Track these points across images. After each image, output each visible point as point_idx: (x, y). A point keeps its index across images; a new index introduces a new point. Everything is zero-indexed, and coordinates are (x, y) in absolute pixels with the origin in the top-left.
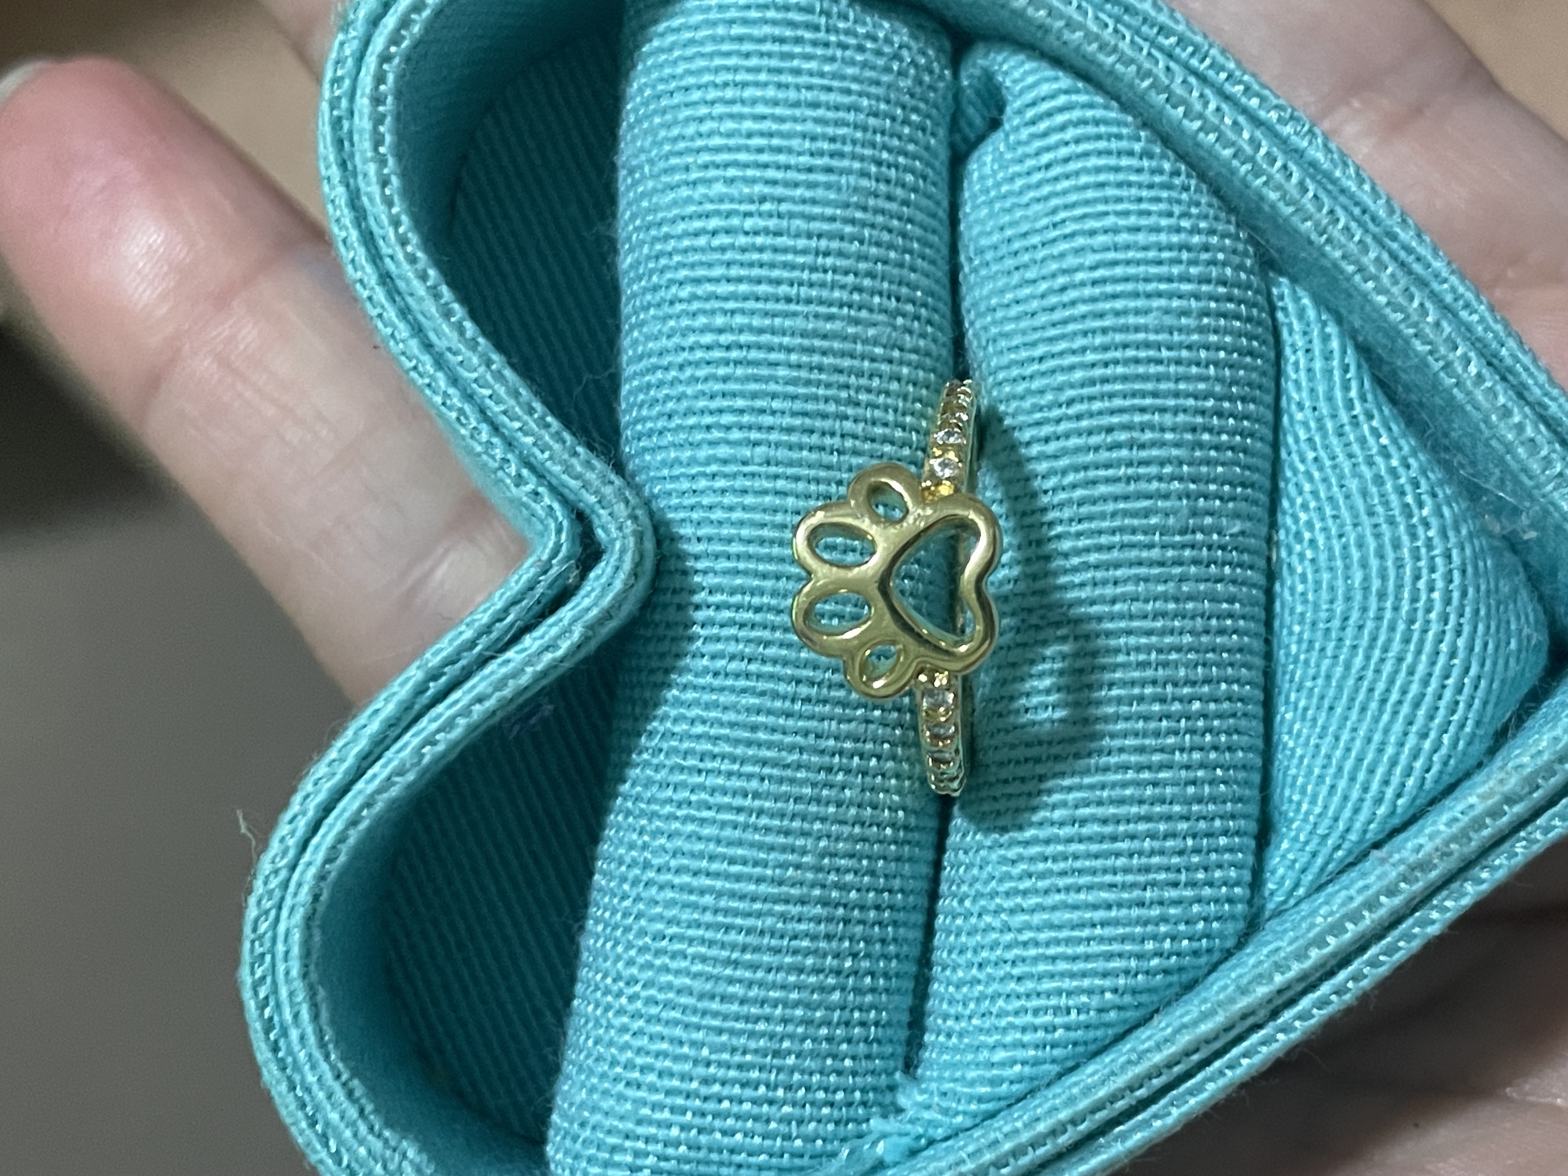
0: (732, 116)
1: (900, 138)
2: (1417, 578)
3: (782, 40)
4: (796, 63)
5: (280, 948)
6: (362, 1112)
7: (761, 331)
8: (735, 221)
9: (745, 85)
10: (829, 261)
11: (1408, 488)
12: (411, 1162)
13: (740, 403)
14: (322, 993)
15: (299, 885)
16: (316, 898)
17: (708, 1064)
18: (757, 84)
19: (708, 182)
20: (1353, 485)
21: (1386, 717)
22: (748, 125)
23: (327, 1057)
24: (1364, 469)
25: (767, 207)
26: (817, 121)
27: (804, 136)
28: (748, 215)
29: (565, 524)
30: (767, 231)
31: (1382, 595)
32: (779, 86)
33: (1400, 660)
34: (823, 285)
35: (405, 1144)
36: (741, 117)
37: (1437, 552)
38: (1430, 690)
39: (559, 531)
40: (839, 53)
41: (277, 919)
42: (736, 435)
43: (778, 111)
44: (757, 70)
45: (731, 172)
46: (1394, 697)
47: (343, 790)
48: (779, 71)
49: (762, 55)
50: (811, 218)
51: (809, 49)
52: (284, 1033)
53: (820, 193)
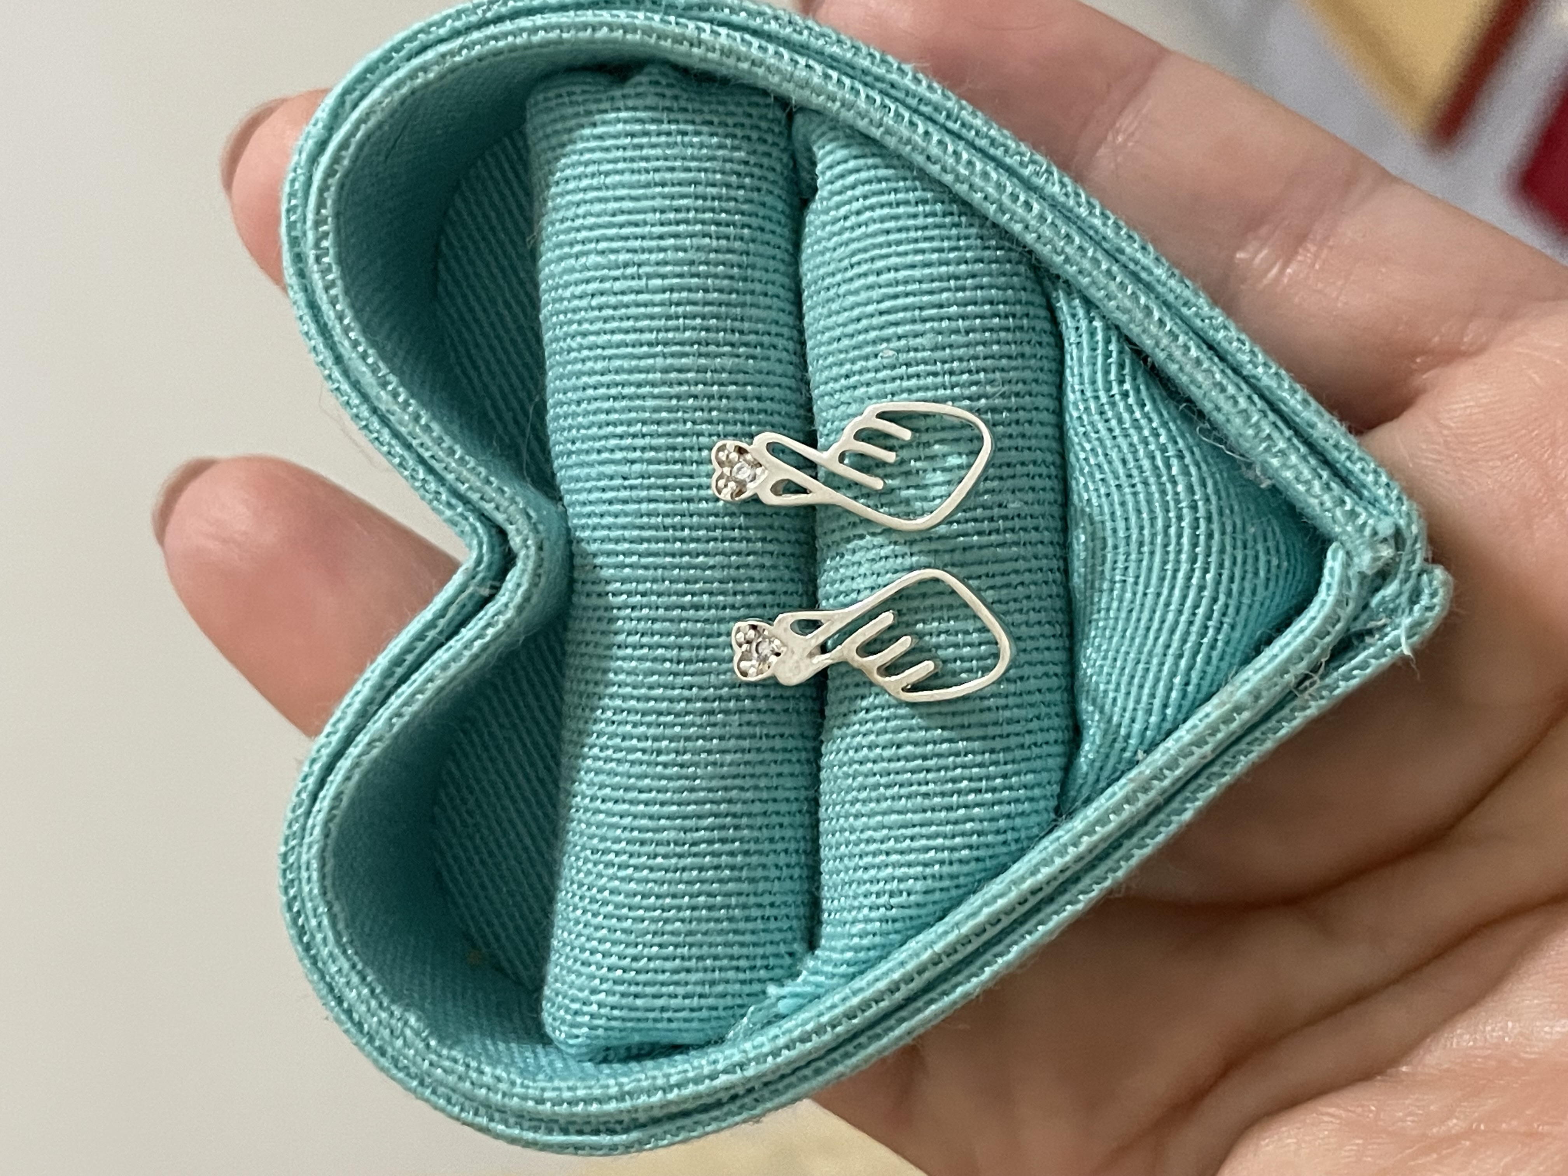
0: (600, 200)
1: (736, 200)
2: (1167, 527)
3: (633, 135)
4: (645, 152)
5: (304, 875)
6: (372, 992)
7: (631, 371)
8: (607, 285)
9: (607, 174)
10: (680, 309)
11: (1158, 455)
12: (412, 1028)
13: (620, 430)
14: (337, 908)
15: (313, 827)
16: (326, 836)
17: (636, 945)
18: (617, 172)
19: (586, 253)
20: (1114, 454)
21: (1150, 642)
22: (613, 206)
23: (344, 952)
24: (1120, 440)
25: (630, 271)
26: (664, 197)
27: (654, 211)
28: (616, 279)
29: (485, 539)
30: (633, 291)
31: (1141, 544)
32: (633, 172)
33: (1159, 595)
34: (677, 329)
35: (407, 1014)
36: (606, 200)
37: (1184, 504)
38: (1183, 618)
39: (480, 545)
40: (679, 138)
41: (300, 854)
42: (619, 455)
43: (634, 192)
44: (615, 161)
45: (603, 245)
46: (1155, 625)
47: (339, 755)
48: (632, 160)
49: (618, 148)
50: (663, 277)
51: (654, 140)
52: (313, 937)
53: (670, 255)
